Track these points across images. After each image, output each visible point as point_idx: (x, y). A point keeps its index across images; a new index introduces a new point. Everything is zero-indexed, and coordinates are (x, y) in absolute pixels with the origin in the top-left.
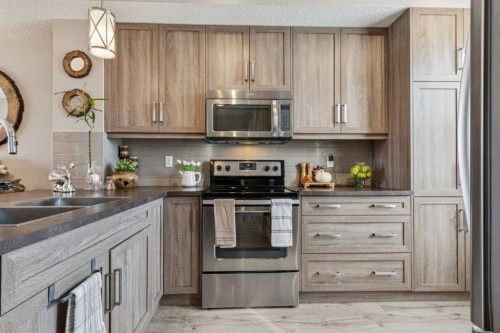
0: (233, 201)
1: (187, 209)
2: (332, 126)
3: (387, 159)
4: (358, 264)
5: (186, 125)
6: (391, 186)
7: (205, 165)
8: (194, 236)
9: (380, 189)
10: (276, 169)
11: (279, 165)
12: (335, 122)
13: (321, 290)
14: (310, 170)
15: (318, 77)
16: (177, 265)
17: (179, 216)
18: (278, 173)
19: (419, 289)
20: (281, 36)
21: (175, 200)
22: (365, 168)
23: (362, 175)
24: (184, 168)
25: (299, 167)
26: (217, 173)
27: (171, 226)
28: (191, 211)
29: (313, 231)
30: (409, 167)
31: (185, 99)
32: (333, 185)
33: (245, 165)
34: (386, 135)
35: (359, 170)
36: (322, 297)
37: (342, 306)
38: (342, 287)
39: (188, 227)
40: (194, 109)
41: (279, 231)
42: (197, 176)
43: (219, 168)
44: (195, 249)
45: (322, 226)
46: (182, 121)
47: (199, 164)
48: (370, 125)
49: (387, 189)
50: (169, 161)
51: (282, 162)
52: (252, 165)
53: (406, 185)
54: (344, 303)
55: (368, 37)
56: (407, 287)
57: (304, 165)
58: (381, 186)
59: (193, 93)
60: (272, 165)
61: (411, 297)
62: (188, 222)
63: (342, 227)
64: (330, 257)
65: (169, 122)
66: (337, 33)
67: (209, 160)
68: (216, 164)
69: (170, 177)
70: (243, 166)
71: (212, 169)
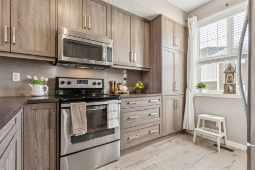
0: (85, 104)
1: (46, 112)
2: (129, 62)
3: (149, 80)
4: (144, 130)
5: (38, 49)
6: (151, 92)
7: (50, 80)
8: (52, 131)
9: (145, 93)
10: (99, 84)
11: (101, 81)
12: (130, 61)
13: (129, 147)
14: (116, 85)
15: (123, 35)
16: (36, 157)
17: (38, 119)
18: (101, 86)
19: (164, 135)
20: (105, 8)
21: (34, 106)
22: (142, 84)
23: (140, 87)
24: (34, 82)
25: (111, 83)
26: (61, 86)
27: (31, 127)
28: (50, 114)
29: (126, 117)
30: (161, 83)
31: (37, 30)
32: (128, 92)
33: (81, 81)
34: (149, 69)
35: (139, 85)
36: (129, 150)
37: (138, 152)
38: (138, 142)
39: (47, 126)
40: (45, 38)
41: (112, 119)
42: (45, 88)
43: (63, 83)
44: (53, 141)
45: (130, 113)
46: (34, 46)
47: (47, 80)
48: (144, 64)
49: (150, 93)
50: (17, 77)
51: (103, 80)
53: (159, 91)
54: (138, 150)
55: (143, 23)
56: (160, 135)
57: (113, 82)
58: (147, 92)
59: (44, 26)
60: (97, 81)
61: (161, 139)
62: (47, 122)
63: (138, 113)
64: (133, 129)
65: (21, 45)
66: (132, 16)
67: (54, 77)
68: (60, 80)
69: (17, 89)
70: (80, 81)
71: (57, 83)
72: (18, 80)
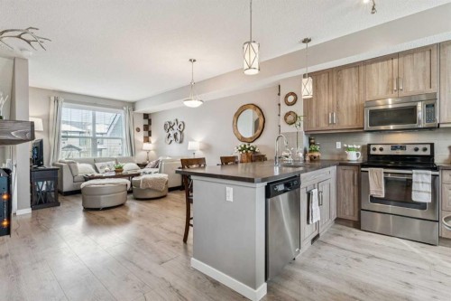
0: (383, 170)
1: (351, 173)
5: (350, 124)
7: (363, 147)
8: (356, 188)
10: (425, 149)
11: (428, 147)
16: (345, 203)
17: (346, 177)
18: (428, 153)
20: (428, 52)
21: (344, 167)
24: (349, 149)
26: (372, 152)
28: (354, 175)
31: (349, 108)
41: (419, 191)
42: (358, 154)
43: (375, 149)
44: (356, 195)
46: (347, 121)
47: (359, 147)
50: (339, 145)
51: (432, 144)
52: (403, 147)
59: (354, 104)
60: (422, 146)
62: (352, 180)
65: (339, 123)
67: (366, 144)
68: (372, 147)
69: (339, 155)
70: (395, 147)
71: (369, 150)
72: (340, 147)
